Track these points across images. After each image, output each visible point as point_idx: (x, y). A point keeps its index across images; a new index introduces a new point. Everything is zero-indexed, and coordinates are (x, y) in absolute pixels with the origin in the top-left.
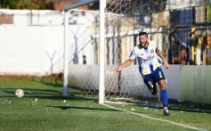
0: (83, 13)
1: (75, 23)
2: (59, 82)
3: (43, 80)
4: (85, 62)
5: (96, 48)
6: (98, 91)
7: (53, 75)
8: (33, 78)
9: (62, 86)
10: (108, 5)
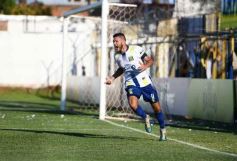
0: (83, 20)
1: (73, 31)
2: (56, 95)
3: (39, 92)
4: (84, 74)
5: (97, 58)
6: (98, 106)
7: (50, 88)
8: (28, 91)
9: (59, 99)
10: (111, 12)
